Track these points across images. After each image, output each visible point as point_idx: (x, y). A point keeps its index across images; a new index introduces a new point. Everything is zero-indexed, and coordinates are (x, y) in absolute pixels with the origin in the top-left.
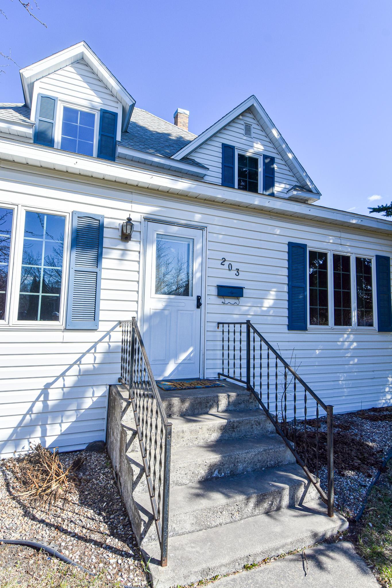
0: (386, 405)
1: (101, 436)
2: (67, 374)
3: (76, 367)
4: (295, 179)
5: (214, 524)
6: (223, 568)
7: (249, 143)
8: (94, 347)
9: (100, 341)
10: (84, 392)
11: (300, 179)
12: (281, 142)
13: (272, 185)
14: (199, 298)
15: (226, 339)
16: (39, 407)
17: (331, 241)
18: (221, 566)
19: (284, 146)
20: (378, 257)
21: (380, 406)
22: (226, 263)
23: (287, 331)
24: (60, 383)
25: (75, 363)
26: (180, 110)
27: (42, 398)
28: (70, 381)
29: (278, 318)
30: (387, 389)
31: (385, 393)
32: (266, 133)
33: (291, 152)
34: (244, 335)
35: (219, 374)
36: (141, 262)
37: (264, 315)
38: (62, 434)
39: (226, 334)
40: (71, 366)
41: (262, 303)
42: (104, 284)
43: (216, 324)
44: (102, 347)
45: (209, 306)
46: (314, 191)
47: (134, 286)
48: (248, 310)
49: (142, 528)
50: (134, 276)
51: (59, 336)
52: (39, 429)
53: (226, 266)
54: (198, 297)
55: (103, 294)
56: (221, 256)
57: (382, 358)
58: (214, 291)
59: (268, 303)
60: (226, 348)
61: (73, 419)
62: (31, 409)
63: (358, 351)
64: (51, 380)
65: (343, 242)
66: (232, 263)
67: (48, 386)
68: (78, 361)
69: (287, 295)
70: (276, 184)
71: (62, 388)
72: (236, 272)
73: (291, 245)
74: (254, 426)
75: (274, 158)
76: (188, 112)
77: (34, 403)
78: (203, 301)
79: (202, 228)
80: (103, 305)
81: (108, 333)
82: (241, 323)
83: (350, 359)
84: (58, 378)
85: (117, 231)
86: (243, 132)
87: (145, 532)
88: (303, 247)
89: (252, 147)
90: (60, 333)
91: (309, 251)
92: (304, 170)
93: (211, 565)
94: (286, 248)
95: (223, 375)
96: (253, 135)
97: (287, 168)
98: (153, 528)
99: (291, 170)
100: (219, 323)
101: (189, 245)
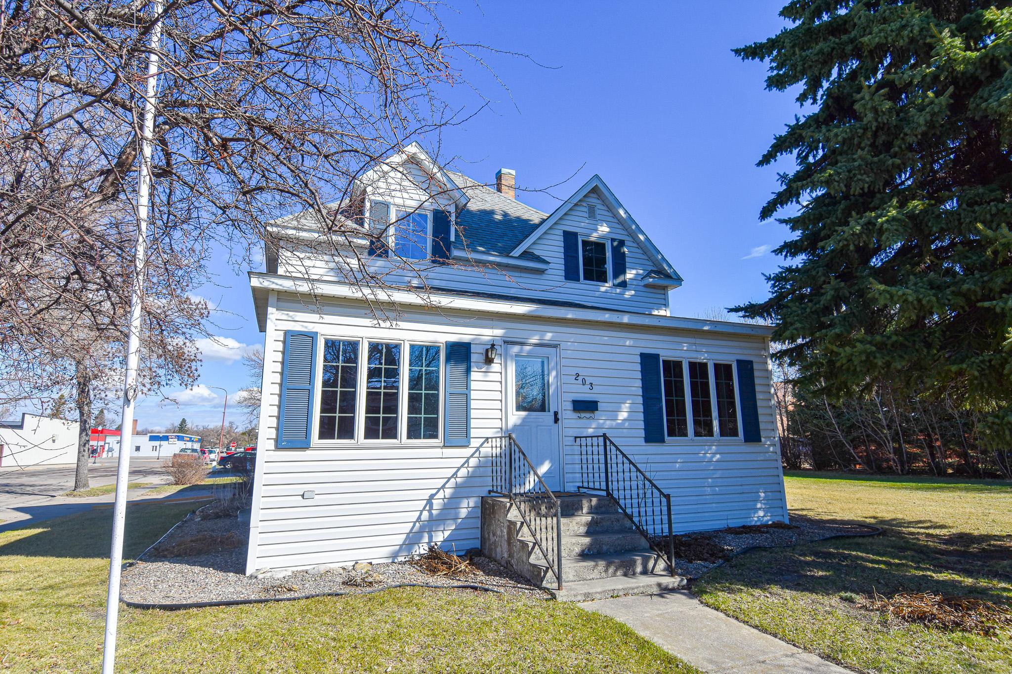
0: (758, 524)
1: (477, 544)
2: (446, 486)
3: (453, 480)
4: (650, 263)
5: (588, 578)
6: (598, 595)
7: (592, 227)
8: (467, 461)
9: (472, 456)
10: (459, 503)
11: (655, 263)
12: (629, 222)
13: (624, 272)
14: (556, 414)
15: (584, 452)
16: (425, 515)
17: (685, 348)
18: (596, 593)
19: (634, 227)
20: (739, 362)
21: (753, 523)
22: (580, 378)
23: (644, 444)
24: (441, 495)
25: (452, 477)
26: (504, 171)
27: (427, 508)
28: (448, 492)
29: (633, 431)
30: (759, 506)
31: (757, 510)
32: (613, 213)
33: (643, 233)
34: (602, 448)
35: (579, 487)
36: (503, 382)
37: (619, 427)
38: (445, 541)
39: (584, 448)
40: (449, 479)
41: (617, 416)
42: (473, 404)
43: (573, 439)
44: (473, 462)
45: (566, 421)
46: (674, 277)
47: (497, 405)
48: (604, 423)
49: (542, 574)
50: (498, 396)
51: (438, 452)
52: (426, 535)
53: (580, 381)
54: (555, 412)
55: (473, 414)
56: (574, 371)
57: (752, 471)
58: (570, 406)
59: (623, 415)
60: (584, 461)
61: (453, 527)
62: (419, 517)
63: (722, 463)
64: (434, 491)
65: (698, 348)
66: (586, 378)
67: (432, 497)
68: (455, 475)
69: (642, 406)
70: (628, 271)
71: (443, 499)
72: (589, 386)
73: (643, 356)
74: (615, 523)
75: (624, 241)
76: (513, 172)
77: (421, 512)
78: (559, 416)
79: (555, 346)
80: (473, 423)
81: (478, 449)
82: (598, 437)
83: (713, 472)
84: (439, 489)
85: (481, 355)
86: (586, 215)
87: (544, 576)
88: (656, 357)
89: (596, 230)
90: (439, 450)
91: (664, 361)
92: (659, 252)
93: (590, 591)
94: (638, 359)
95: (583, 487)
96: (599, 217)
97: (640, 251)
98: (550, 573)
99: (645, 253)
100: (576, 437)
101: (543, 362)
